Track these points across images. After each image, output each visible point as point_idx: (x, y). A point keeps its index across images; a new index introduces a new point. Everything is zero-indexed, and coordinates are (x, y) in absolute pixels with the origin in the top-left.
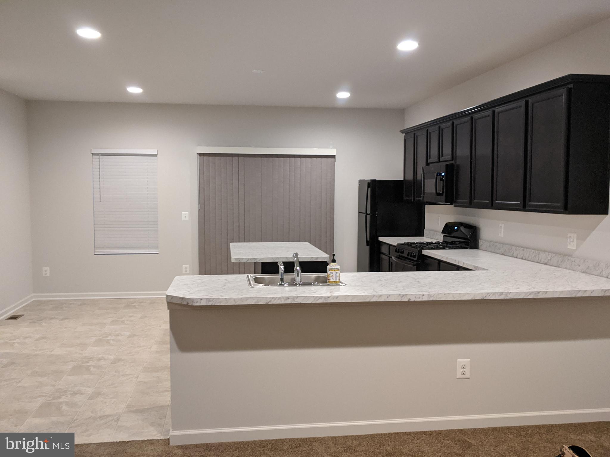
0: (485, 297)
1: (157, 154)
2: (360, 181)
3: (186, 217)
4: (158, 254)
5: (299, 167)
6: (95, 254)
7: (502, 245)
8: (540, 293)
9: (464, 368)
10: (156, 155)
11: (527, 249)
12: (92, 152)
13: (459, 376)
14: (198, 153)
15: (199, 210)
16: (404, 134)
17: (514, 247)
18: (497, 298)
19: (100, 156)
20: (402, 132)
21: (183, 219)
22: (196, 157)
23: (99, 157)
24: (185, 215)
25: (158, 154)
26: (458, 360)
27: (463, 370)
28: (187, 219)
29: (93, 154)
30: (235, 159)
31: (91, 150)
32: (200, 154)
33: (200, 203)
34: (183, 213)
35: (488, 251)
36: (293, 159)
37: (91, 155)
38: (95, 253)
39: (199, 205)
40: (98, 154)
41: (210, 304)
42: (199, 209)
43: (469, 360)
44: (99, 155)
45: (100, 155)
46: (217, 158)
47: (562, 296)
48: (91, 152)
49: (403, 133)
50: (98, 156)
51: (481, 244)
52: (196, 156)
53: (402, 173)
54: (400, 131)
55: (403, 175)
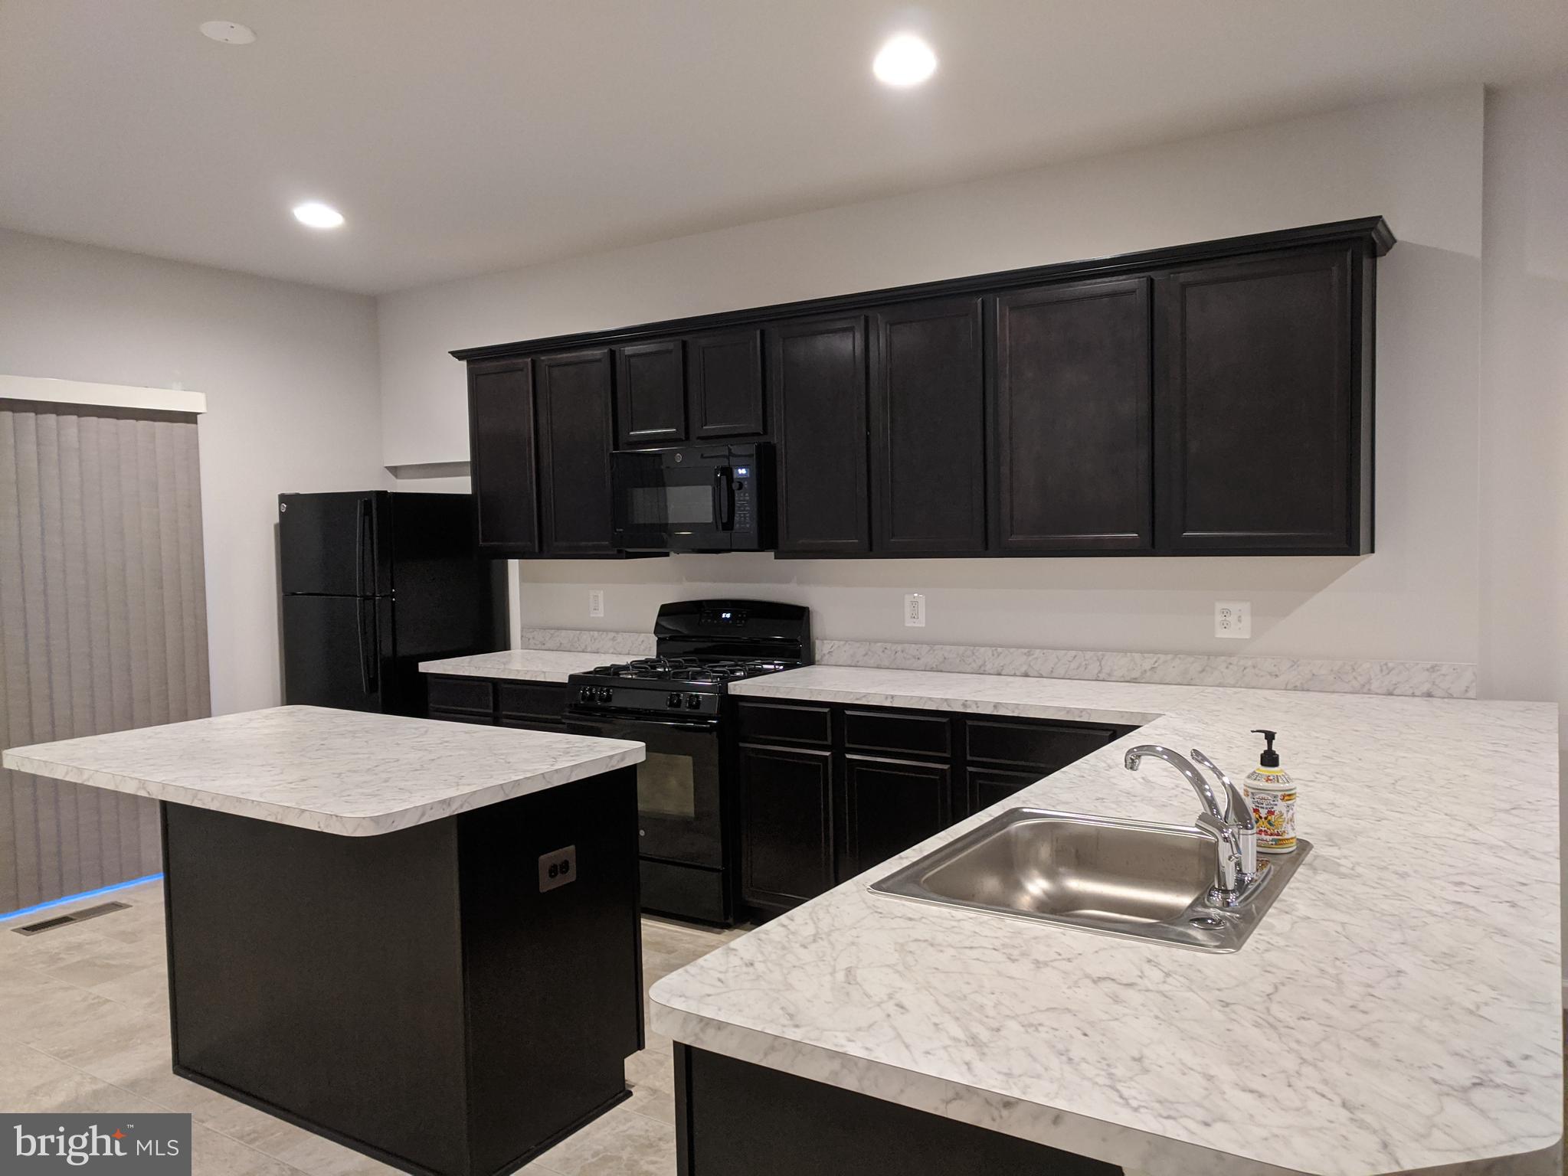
2: (283, 498)
7: (925, 648)
11: (1045, 651)
16: (464, 363)
17: (982, 650)
20: (459, 355)
35: (859, 667)
49: (460, 358)
51: (826, 651)
53: (467, 475)
54: (450, 355)
55: (469, 478)
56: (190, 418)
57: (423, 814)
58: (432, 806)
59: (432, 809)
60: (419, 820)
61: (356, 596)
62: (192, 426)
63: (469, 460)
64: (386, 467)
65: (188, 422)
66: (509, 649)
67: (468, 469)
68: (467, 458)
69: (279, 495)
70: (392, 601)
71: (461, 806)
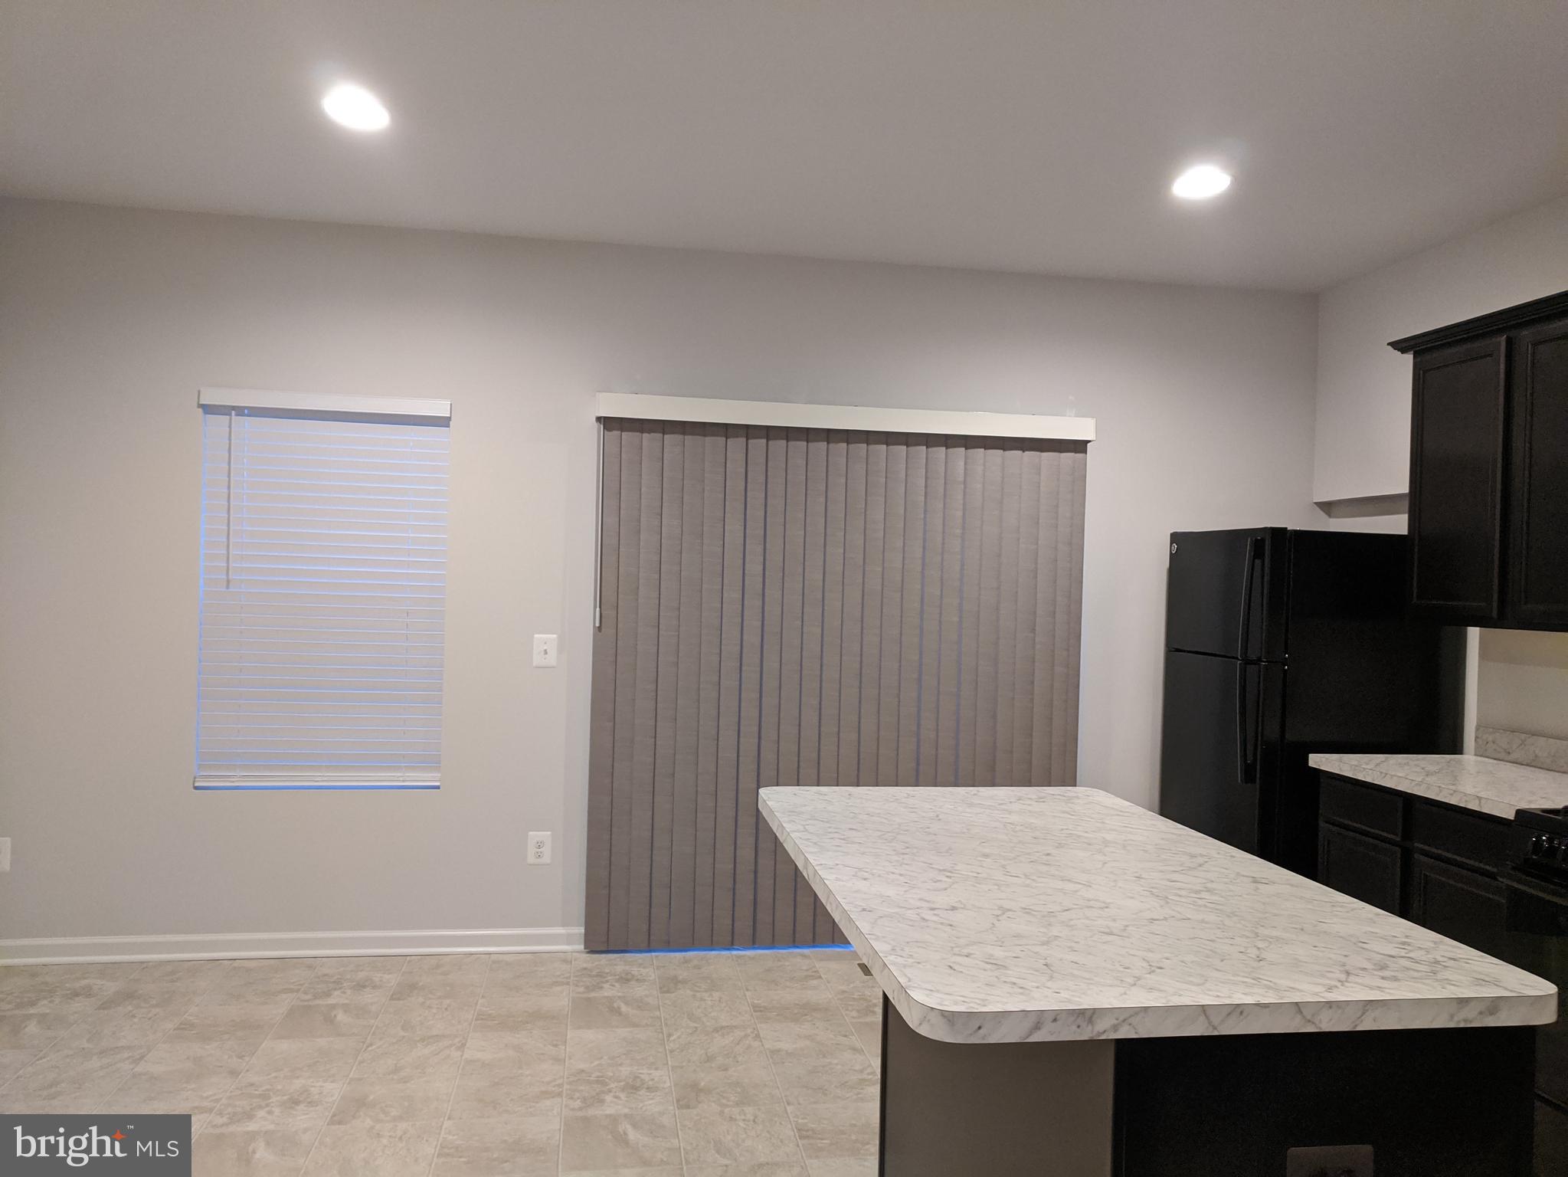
1: (449, 419)
2: (1176, 537)
3: (546, 652)
4: (438, 787)
5: (961, 479)
6: (196, 788)
10: (443, 422)
12: (202, 402)
14: (599, 419)
15: (600, 628)
19: (233, 417)
21: (537, 659)
22: (592, 433)
23: (231, 419)
24: (545, 645)
25: (452, 419)
28: (552, 659)
29: (208, 409)
30: (736, 444)
31: (199, 392)
32: (608, 423)
33: (601, 601)
34: (536, 636)
36: (941, 451)
37: (201, 410)
38: (196, 784)
39: (598, 609)
42: (597, 625)
44: (230, 415)
45: (233, 413)
48: (199, 402)
50: (228, 417)
52: (593, 430)
53: (1405, 513)
54: (1390, 347)
55: (1406, 516)
56: (1079, 446)
57: (1037, 1027)
58: (1056, 1016)
59: (1055, 1020)
60: (1030, 1034)
61: (1237, 658)
62: (1080, 456)
63: (1407, 491)
64: (1316, 503)
65: (1076, 452)
66: (1461, 753)
67: (1406, 504)
68: (1405, 489)
69: (1172, 535)
70: (1284, 669)
71: (1115, 1028)
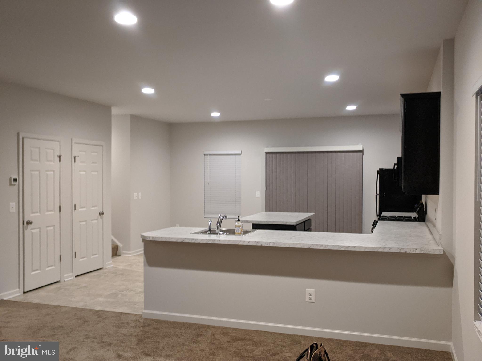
0: (311, 247)
8: (350, 247)
9: (310, 295)
10: (240, 154)
13: (307, 299)
18: (318, 248)
22: (264, 155)
26: (307, 289)
27: (310, 296)
29: (205, 155)
31: (203, 152)
32: (267, 153)
37: (204, 155)
40: (207, 155)
41: (154, 240)
43: (314, 290)
46: (278, 155)
47: (367, 250)
65: (362, 152)
